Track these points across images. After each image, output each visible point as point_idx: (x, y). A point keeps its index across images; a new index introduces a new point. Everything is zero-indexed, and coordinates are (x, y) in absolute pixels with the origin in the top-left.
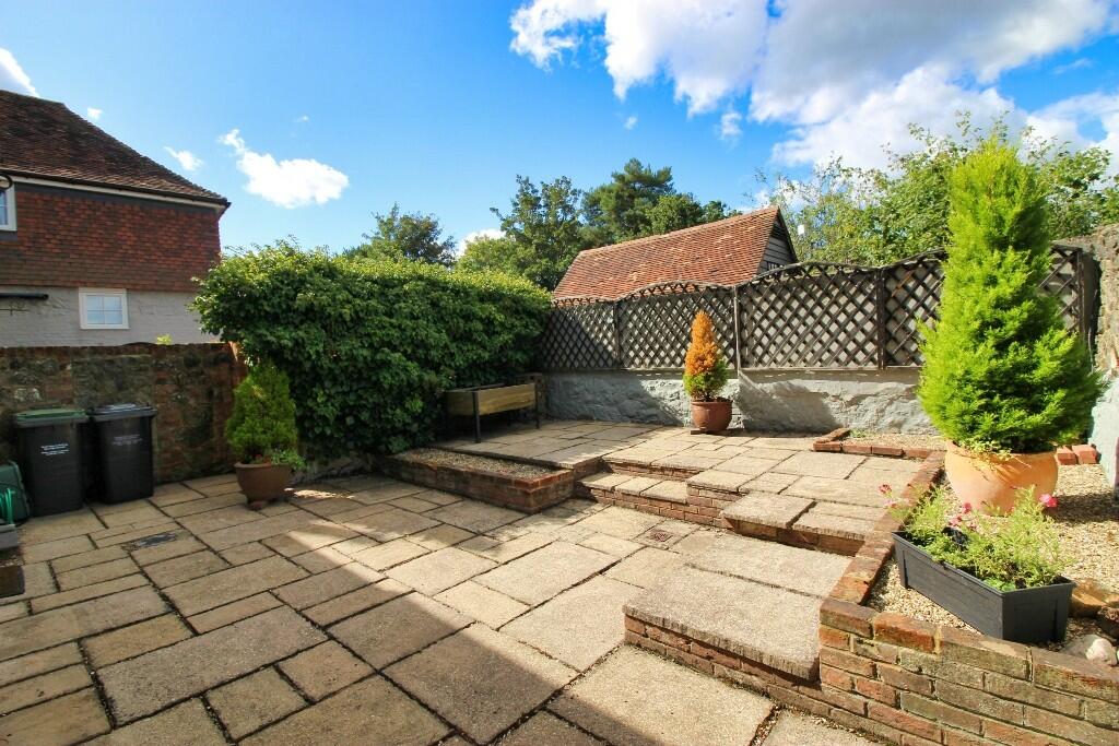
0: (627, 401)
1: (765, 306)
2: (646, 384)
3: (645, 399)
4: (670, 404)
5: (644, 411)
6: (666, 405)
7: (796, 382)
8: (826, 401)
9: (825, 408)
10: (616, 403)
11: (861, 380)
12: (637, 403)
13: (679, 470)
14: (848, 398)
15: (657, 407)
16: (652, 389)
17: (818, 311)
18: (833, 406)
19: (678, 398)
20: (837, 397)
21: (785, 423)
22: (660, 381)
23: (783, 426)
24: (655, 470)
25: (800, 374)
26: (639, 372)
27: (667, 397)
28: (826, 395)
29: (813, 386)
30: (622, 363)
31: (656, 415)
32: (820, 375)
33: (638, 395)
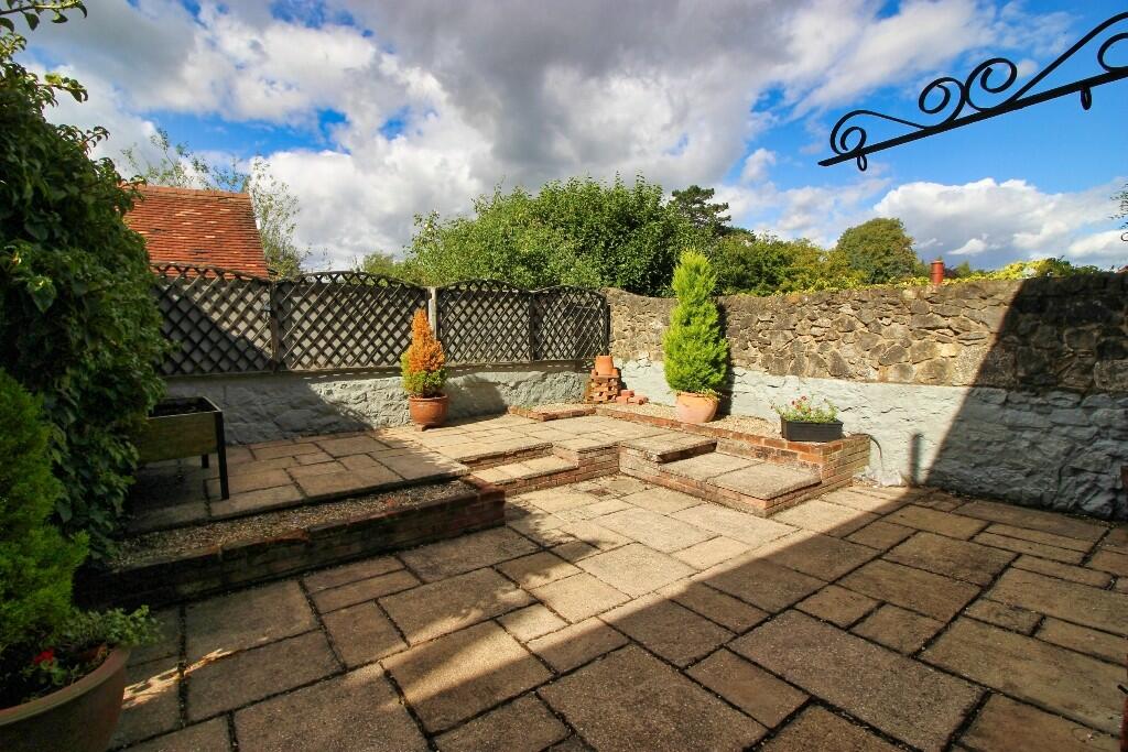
0: (290, 412)
1: (458, 310)
2: (320, 389)
3: (318, 406)
4: (354, 407)
5: (319, 421)
6: (350, 410)
7: (480, 375)
8: (499, 388)
9: (498, 394)
10: (272, 416)
11: (519, 371)
12: (307, 412)
13: (529, 450)
14: (512, 384)
15: (337, 414)
16: (330, 392)
17: (495, 318)
18: (503, 391)
19: (366, 400)
20: (505, 384)
21: (471, 409)
22: (339, 384)
23: (469, 412)
24: (507, 457)
25: (482, 368)
26: (309, 374)
27: (351, 400)
28: (499, 383)
29: (491, 377)
30: (283, 363)
31: (335, 423)
32: (496, 368)
33: (310, 403)
